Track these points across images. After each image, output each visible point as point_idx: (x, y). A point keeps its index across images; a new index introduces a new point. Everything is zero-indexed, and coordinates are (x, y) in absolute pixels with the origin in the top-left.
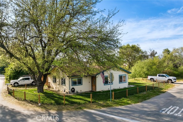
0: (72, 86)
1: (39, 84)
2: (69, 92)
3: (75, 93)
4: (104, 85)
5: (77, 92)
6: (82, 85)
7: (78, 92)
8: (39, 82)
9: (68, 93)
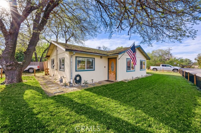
0: (76, 71)
1: (7, 66)
2: (70, 82)
3: (82, 84)
4: (127, 72)
5: (86, 83)
6: (94, 70)
7: (88, 82)
8: (7, 62)
9: (68, 84)
